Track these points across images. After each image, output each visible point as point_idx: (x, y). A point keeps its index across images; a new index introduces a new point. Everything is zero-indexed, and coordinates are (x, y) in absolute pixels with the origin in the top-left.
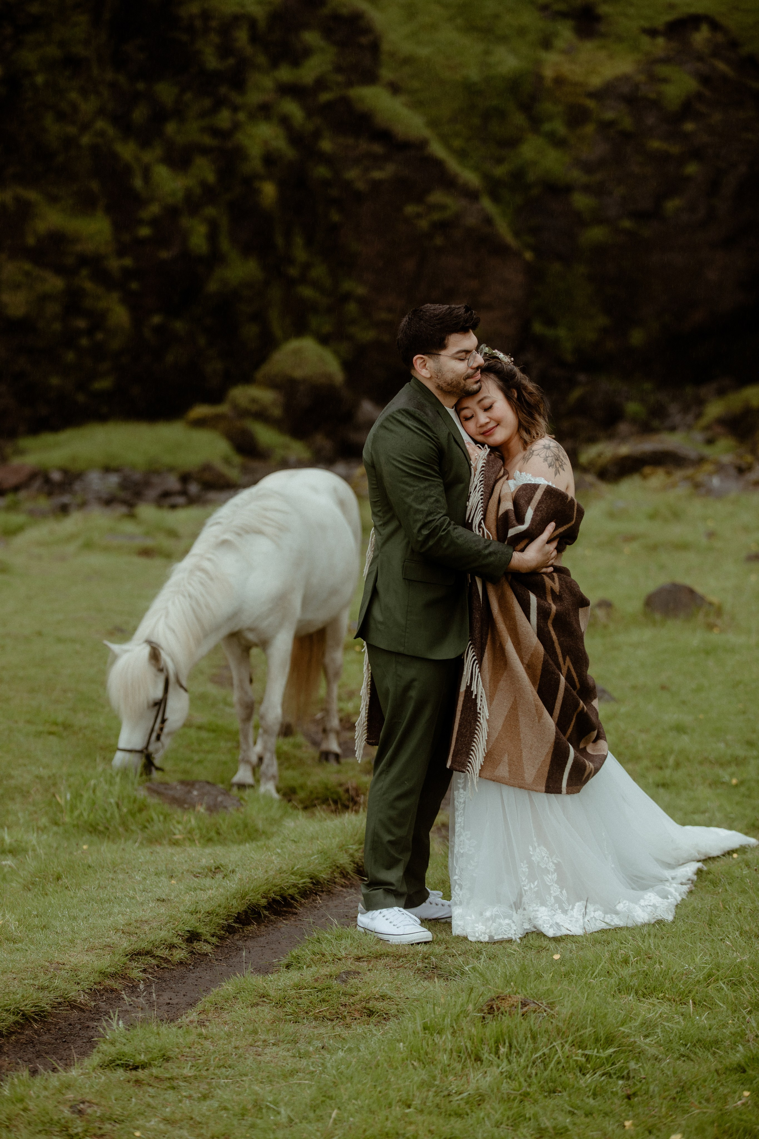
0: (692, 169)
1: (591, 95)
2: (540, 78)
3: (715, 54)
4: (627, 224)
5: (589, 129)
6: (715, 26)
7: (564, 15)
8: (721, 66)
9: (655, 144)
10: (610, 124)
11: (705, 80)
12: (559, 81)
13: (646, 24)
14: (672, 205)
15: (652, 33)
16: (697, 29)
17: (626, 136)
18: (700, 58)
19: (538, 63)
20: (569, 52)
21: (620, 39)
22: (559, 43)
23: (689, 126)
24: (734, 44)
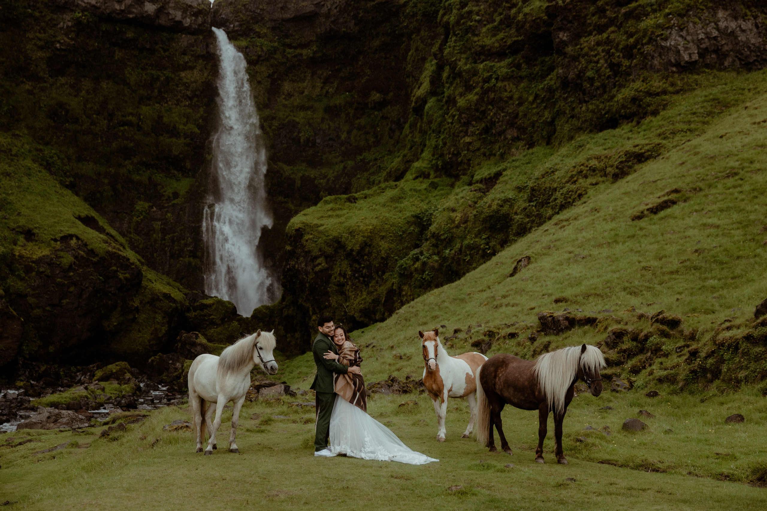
0: (72, 289)
1: (33, 262)
2: (14, 255)
3: (78, 248)
4: (48, 308)
5: (34, 273)
6: (78, 238)
7: (21, 233)
8: (82, 253)
9: (59, 280)
10: (43, 272)
11: (76, 257)
12: (21, 256)
13: (53, 238)
14: (64, 301)
15: (55, 240)
16: (72, 239)
17: (48, 276)
18: (74, 250)
19: (13, 249)
20: (24, 246)
21: (43, 242)
22: (20, 243)
23: (71, 274)
24: (86, 245)
